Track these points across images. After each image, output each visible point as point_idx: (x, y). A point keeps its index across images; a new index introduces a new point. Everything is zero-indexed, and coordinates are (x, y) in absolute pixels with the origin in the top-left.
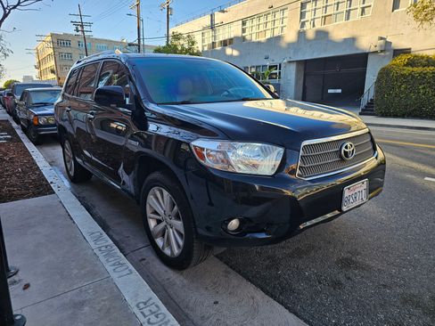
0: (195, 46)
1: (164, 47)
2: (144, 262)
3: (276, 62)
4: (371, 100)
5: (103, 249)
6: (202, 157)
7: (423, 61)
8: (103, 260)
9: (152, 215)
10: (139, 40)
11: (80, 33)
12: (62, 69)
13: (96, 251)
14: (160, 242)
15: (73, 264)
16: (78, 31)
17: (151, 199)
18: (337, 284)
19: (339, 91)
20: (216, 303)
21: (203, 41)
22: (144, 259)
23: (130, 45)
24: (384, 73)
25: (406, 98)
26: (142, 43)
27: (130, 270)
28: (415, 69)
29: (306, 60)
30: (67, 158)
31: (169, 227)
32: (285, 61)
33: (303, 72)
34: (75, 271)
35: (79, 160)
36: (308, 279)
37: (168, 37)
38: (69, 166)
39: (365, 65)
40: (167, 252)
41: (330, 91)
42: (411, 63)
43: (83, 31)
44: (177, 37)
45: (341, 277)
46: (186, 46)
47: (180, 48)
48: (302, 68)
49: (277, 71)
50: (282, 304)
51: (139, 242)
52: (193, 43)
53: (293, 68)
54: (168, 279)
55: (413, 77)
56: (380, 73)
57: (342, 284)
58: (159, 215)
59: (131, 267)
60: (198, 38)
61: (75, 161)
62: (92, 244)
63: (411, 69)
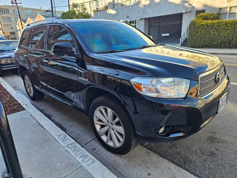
0: (86, 11)
1: (68, 12)
2: (95, 151)
3: (133, 20)
4: (186, 39)
5: (70, 146)
6: (140, 89)
7: (212, 17)
8: (73, 154)
9: (98, 122)
10: (52, 8)
11: (14, 4)
12: (5, 27)
13: (66, 148)
14: (104, 138)
15: (55, 159)
16: (13, 3)
17: (97, 113)
18: (212, 154)
19: (168, 35)
20: (149, 174)
21: (90, 8)
22: (95, 149)
23: (47, 11)
24: (193, 25)
25: (204, 37)
26: (54, 10)
27: (93, 160)
28: (208, 21)
29: (149, 18)
30: (26, 85)
31: (110, 129)
32: (138, 19)
33: (148, 25)
34: (59, 165)
35: (36, 87)
36: (195, 152)
37: (69, 6)
38: (28, 90)
39: (181, 19)
40: (111, 144)
41: (163, 35)
42: (206, 18)
43: (16, 3)
44: (75, 6)
45: (213, 149)
46: (81, 11)
47: (77, 12)
48: (147, 22)
49: (134, 25)
50: (188, 171)
51: (88, 137)
52: (85, 9)
53: (143, 22)
54: (115, 161)
55: (208, 26)
56: (190, 24)
57: (215, 154)
58: (104, 122)
59: (93, 157)
60: (87, 6)
61: (34, 87)
62: (62, 143)
63: (206, 21)
